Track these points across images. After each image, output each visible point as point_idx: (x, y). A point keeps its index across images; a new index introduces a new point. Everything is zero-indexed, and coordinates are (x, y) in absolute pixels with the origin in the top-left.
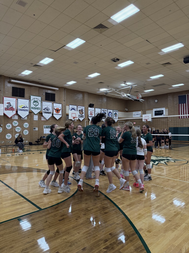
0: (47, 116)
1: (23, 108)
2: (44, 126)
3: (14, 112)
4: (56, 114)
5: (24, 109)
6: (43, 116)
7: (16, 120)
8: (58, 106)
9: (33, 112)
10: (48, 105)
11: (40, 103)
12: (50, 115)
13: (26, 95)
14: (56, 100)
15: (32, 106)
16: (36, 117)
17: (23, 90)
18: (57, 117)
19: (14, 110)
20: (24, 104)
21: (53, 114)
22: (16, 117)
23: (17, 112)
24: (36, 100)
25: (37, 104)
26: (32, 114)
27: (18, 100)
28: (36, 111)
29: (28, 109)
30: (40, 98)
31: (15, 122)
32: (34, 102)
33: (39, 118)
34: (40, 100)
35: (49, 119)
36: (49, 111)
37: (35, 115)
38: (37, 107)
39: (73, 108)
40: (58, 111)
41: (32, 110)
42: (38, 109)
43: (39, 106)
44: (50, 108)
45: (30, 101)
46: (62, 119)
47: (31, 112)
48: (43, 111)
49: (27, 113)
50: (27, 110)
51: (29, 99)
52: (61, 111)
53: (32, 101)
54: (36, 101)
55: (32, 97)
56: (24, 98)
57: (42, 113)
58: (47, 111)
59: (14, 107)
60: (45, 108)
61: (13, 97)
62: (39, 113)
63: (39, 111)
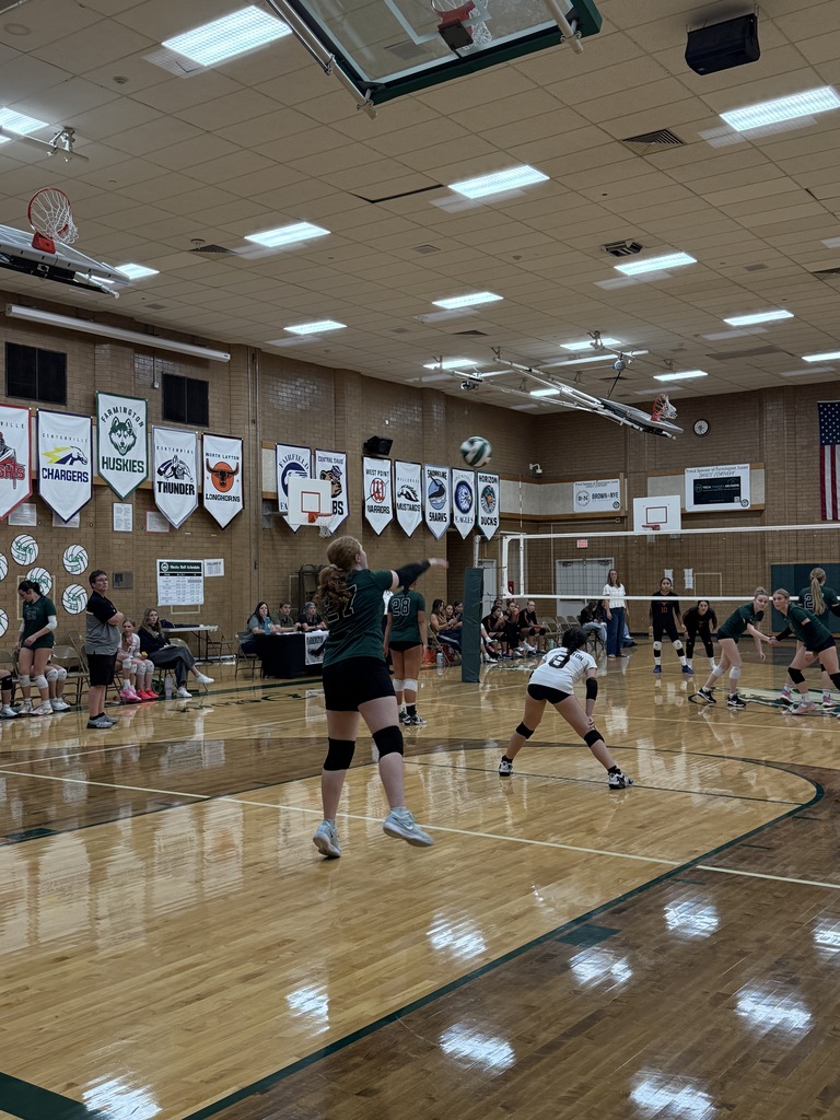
0: (177, 508)
1: (63, 461)
2: (159, 561)
3: (24, 487)
4: (214, 497)
5: (66, 467)
6: (156, 509)
7: (28, 531)
8: (225, 451)
9: (109, 486)
10: (177, 443)
11: (140, 432)
12: (190, 502)
13: (75, 389)
14: (210, 419)
15: (106, 450)
16: (122, 516)
17: (57, 362)
18: (223, 512)
19: (22, 478)
20: (68, 444)
21: (201, 497)
22: (29, 517)
23: (35, 484)
24: (123, 418)
25: (129, 441)
26: (106, 495)
27: (37, 417)
28: (125, 483)
29: (87, 468)
30: (139, 408)
31: (25, 540)
32: (114, 430)
33: (139, 521)
34: (143, 419)
35: (184, 524)
36: (186, 481)
37: (121, 500)
38: (130, 456)
39: (294, 461)
40: (223, 476)
41: (105, 472)
42: (131, 466)
43: (138, 453)
44: (189, 461)
45: (95, 425)
46: (243, 521)
47: (100, 487)
48: (158, 478)
49: (83, 492)
50: (81, 476)
51: (91, 411)
52: (238, 477)
53: (105, 427)
54: (122, 426)
55: (106, 403)
56: (62, 408)
57: (151, 493)
58: (172, 480)
59: (22, 459)
60: (167, 465)
61: (11, 401)
62: (138, 490)
63: (137, 478)
